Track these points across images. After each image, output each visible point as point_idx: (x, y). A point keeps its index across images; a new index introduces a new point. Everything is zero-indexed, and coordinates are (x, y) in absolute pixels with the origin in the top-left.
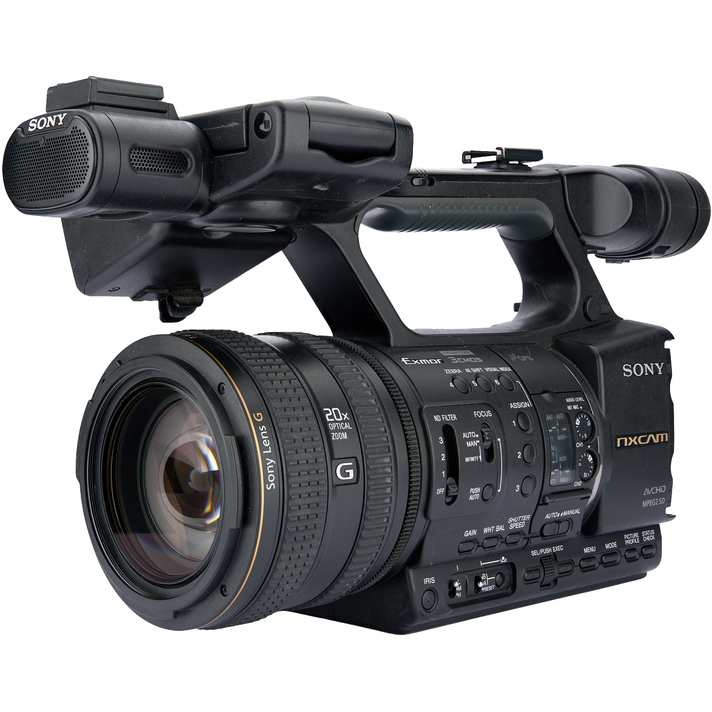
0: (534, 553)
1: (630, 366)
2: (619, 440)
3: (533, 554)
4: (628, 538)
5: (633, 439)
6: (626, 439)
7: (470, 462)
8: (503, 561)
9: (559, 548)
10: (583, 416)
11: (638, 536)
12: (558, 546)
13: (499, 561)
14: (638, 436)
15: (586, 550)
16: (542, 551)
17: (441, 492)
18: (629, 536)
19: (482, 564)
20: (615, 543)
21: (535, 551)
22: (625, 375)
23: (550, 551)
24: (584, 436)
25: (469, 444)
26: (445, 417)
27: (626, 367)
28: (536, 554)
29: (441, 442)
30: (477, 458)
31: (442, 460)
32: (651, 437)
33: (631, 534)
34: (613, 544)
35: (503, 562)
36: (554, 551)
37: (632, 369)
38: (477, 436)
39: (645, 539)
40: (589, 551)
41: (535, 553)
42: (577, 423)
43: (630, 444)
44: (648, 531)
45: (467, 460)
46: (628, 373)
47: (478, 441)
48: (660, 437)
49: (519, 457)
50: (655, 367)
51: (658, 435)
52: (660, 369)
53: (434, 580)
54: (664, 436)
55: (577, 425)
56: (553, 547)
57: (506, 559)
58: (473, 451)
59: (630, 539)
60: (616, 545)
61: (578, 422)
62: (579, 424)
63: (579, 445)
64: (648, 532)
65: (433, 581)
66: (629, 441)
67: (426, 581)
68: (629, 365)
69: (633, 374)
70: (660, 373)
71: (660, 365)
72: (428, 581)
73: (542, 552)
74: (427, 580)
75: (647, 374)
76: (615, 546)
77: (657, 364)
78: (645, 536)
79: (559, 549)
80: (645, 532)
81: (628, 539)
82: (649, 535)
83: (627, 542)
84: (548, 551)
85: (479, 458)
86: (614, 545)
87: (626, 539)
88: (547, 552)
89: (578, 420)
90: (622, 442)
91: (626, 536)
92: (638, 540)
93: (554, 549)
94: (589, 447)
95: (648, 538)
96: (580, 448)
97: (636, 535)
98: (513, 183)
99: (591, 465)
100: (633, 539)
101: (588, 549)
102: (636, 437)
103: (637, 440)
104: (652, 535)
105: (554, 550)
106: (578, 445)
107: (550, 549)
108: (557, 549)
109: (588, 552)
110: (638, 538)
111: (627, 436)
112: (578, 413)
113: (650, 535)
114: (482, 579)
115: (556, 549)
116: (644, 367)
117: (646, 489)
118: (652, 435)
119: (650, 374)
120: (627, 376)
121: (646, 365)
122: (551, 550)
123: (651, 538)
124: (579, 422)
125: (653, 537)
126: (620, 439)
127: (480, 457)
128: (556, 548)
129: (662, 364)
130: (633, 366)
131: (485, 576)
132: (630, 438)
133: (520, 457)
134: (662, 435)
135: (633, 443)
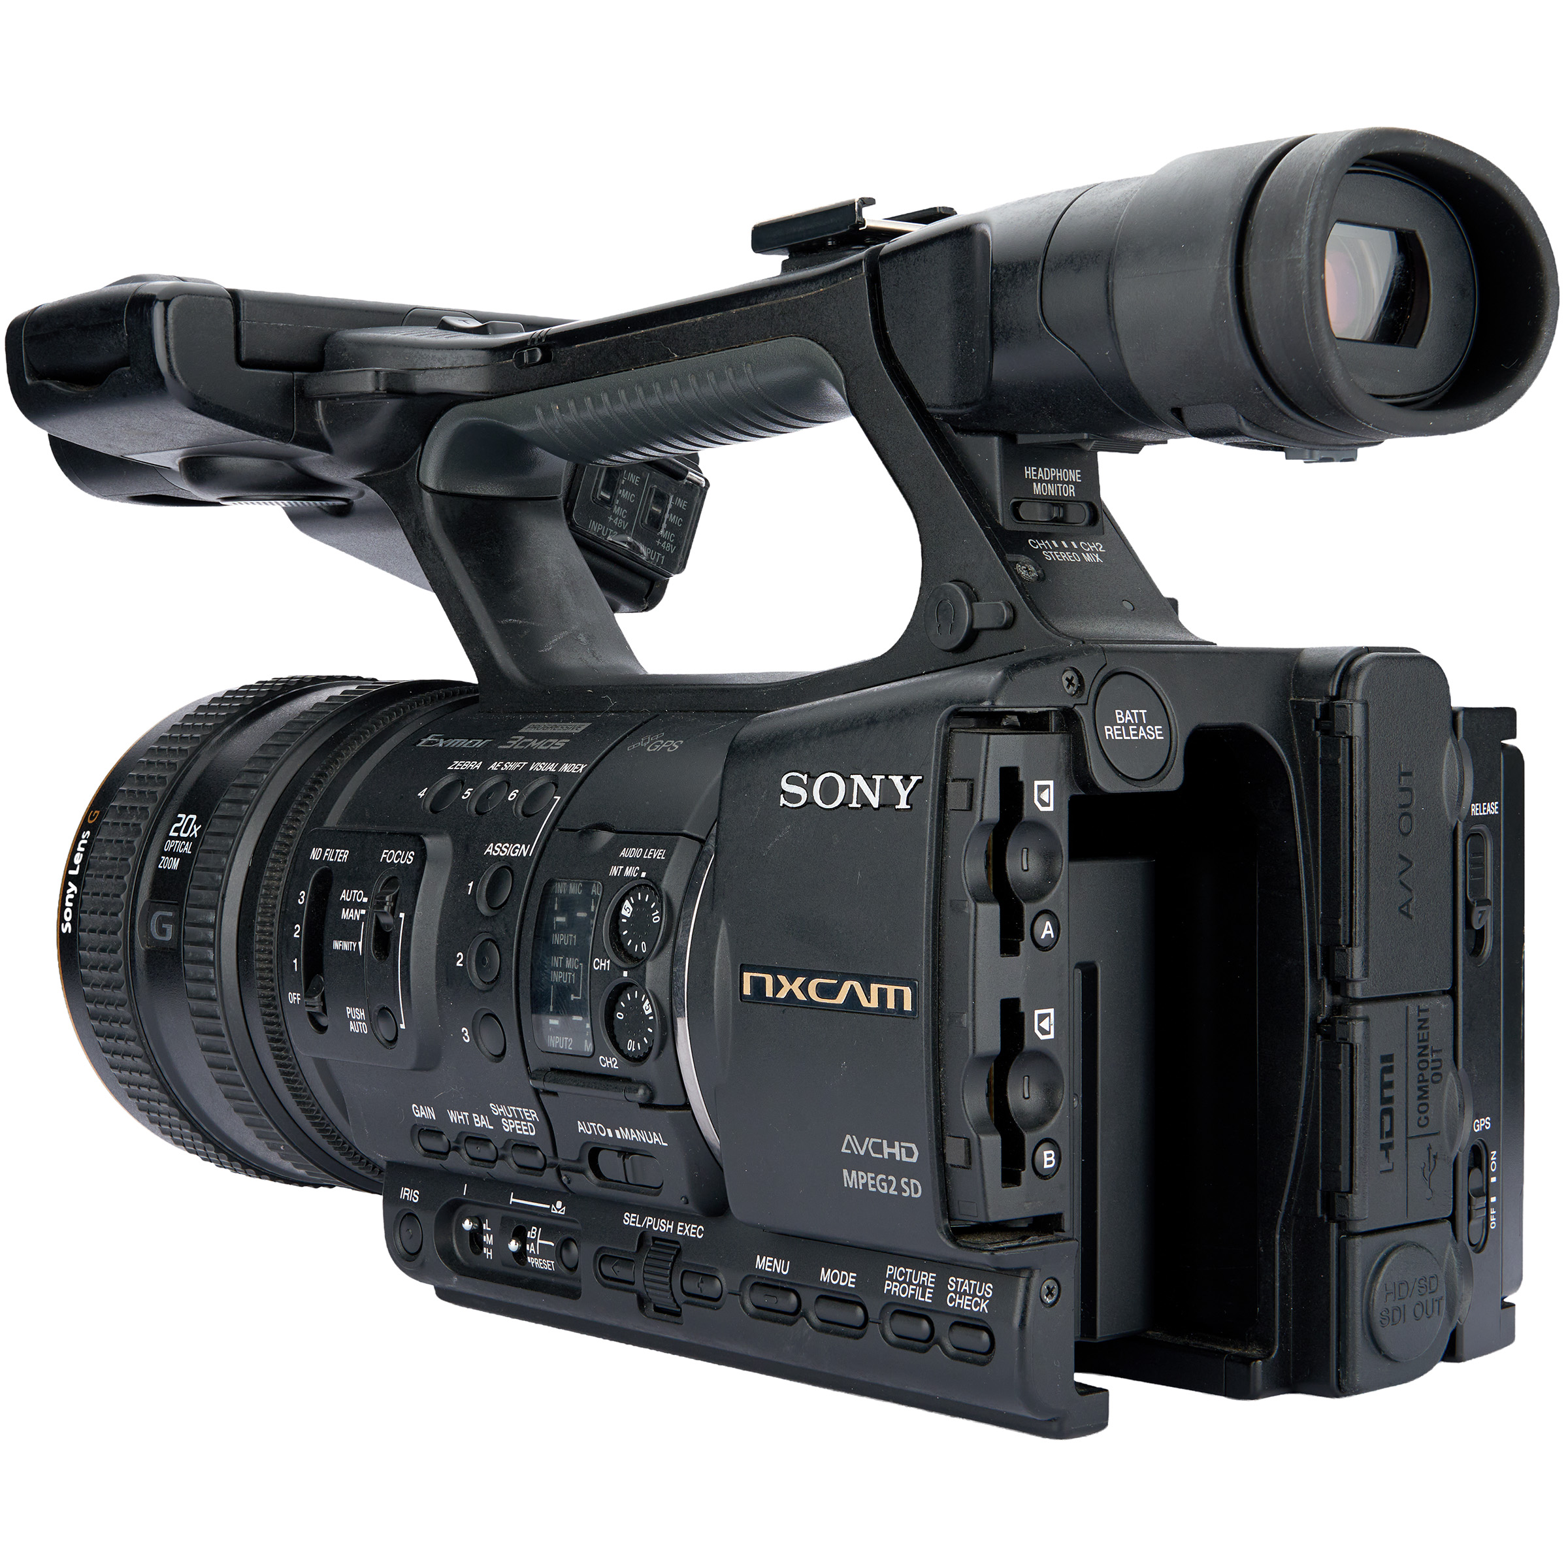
0: (630, 1219)
1: (805, 778)
2: (747, 976)
3: (626, 1221)
4: (896, 1275)
5: (791, 982)
6: (769, 978)
7: (341, 951)
8: (558, 1210)
9: (692, 1230)
10: (643, 897)
11: (931, 1282)
12: (693, 1226)
13: (548, 1207)
14: (810, 975)
15: (763, 1263)
16: (649, 1221)
17: (296, 1000)
18: (901, 1274)
19: (512, 1200)
20: (851, 1274)
21: (632, 1215)
22: (783, 801)
23: (669, 1229)
24: (640, 948)
25: (346, 914)
26: (329, 854)
27: (790, 781)
28: (633, 1222)
29: (301, 901)
30: (355, 946)
31: (295, 936)
32: (852, 989)
33: (909, 1270)
34: (844, 1275)
35: (556, 1212)
36: (678, 1233)
37: (809, 789)
38: (365, 900)
39: (952, 1299)
40: (769, 1267)
41: (632, 1219)
42: (624, 912)
43: (782, 994)
44: (973, 1282)
45: (337, 945)
46: (795, 798)
47: (363, 912)
48: (882, 995)
49: (458, 964)
50: (887, 783)
51: (874, 987)
52: (904, 794)
53: (417, 1197)
54: (899, 996)
55: (625, 917)
56: (680, 1224)
57: (564, 1208)
58: (349, 931)
59: (904, 1281)
60: (852, 1283)
61: (627, 910)
62: (629, 915)
63: (601, 964)
64: (970, 1285)
65: (415, 1199)
66: (778, 986)
67: (405, 1194)
68: (801, 776)
69: (810, 802)
70: (903, 805)
71: (906, 779)
72: (408, 1194)
73: (648, 1223)
74: (407, 1192)
75: (854, 804)
76: (850, 1285)
77: (897, 780)
78: (955, 1292)
79: (693, 1233)
80: (960, 1280)
81: (897, 1280)
82: (969, 1295)
83: (893, 1287)
84: (664, 1226)
85: (357, 945)
86: (849, 1280)
87: (891, 1278)
88: (663, 1228)
89: (627, 904)
90: (758, 985)
91: (891, 1270)
92: (927, 1295)
93: (679, 1228)
94: (625, 974)
95: (964, 1303)
96: (602, 972)
97: (928, 1278)
98: (734, 311)
99: (651, 1024)
100: (911, 1287)
101: (770, 1261)
102: (800, 980)
103: (804, 988)
104: (980, 1298)
105: (680, 1231)
106: (597, 964)
107: (670, 1224)
108: (687, 1231)
109: (767, 1269)
110: (930, 1288)
111: (774, 972)
112: (632, 888)
113: (974, 1295)
114: (528, 1236)
115: (685, 1229)
116: (849, 782)
117: (848, 1137)
118: (857, 986)
119: (866, 804)
120: (790, 805)
121: (858, 779)
122: (672, 1227)
123: (977, 1304)
124: (631, 909)
125: (983, 1305)
126: (752, 974)
127: (360, 943)
128: (687, 1228)
129: (914, 779)
130: (812, 778)
131: (535, 1233)
132: (782, 979)
133: (461, 965)
134: (891, 990)
135: (791, 993)
